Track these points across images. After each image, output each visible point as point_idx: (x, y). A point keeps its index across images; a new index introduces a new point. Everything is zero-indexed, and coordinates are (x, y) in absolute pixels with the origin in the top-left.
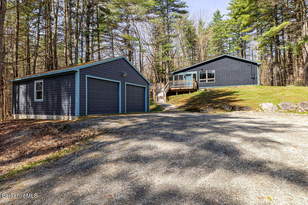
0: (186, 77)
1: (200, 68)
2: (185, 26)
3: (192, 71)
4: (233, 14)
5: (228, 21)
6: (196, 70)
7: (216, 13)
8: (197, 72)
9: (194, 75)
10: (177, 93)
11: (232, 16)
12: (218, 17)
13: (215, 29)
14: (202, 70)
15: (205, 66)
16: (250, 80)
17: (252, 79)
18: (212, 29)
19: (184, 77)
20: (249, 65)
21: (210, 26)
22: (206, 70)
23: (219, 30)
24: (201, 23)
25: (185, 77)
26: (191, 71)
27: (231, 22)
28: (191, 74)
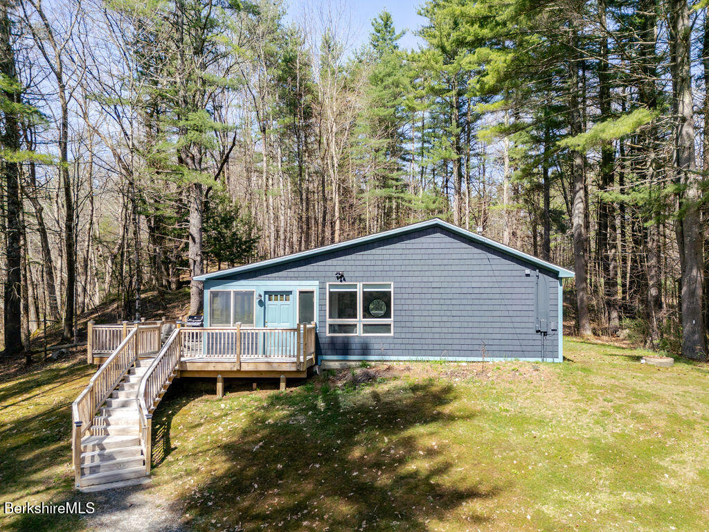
0: (268, 302)
1: (332, 268)
2: (274, 48)
3: (297, 278)
4: (437, 33)
5: (420, 53)
6: (313, 274)
7: (379, 21)
8: (317, 283)
9: (306, 297)
10: (220, 386)
11: (435, 41)
12: (388, 36)
13: (375, 76)
14: (341, 277)
15: (352, 263)
16: (530, 337)
17: (539, 336)
18: (366, 73)
19: (256, 302)
20: (528, 275)
21: (360, 62)
22: (357, 278)
23: (390, 80)
24: (328, 45)
25: (261, 303)
26: (291, 278)
27: (432, 62)
28: (290, 292)
